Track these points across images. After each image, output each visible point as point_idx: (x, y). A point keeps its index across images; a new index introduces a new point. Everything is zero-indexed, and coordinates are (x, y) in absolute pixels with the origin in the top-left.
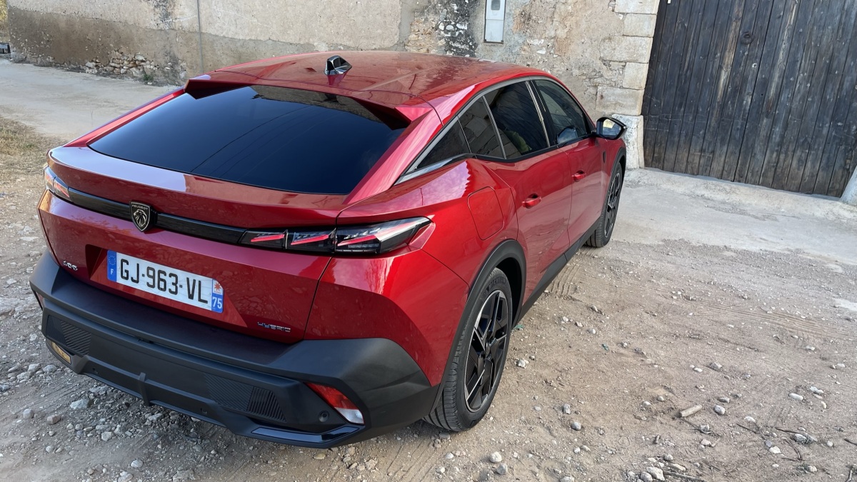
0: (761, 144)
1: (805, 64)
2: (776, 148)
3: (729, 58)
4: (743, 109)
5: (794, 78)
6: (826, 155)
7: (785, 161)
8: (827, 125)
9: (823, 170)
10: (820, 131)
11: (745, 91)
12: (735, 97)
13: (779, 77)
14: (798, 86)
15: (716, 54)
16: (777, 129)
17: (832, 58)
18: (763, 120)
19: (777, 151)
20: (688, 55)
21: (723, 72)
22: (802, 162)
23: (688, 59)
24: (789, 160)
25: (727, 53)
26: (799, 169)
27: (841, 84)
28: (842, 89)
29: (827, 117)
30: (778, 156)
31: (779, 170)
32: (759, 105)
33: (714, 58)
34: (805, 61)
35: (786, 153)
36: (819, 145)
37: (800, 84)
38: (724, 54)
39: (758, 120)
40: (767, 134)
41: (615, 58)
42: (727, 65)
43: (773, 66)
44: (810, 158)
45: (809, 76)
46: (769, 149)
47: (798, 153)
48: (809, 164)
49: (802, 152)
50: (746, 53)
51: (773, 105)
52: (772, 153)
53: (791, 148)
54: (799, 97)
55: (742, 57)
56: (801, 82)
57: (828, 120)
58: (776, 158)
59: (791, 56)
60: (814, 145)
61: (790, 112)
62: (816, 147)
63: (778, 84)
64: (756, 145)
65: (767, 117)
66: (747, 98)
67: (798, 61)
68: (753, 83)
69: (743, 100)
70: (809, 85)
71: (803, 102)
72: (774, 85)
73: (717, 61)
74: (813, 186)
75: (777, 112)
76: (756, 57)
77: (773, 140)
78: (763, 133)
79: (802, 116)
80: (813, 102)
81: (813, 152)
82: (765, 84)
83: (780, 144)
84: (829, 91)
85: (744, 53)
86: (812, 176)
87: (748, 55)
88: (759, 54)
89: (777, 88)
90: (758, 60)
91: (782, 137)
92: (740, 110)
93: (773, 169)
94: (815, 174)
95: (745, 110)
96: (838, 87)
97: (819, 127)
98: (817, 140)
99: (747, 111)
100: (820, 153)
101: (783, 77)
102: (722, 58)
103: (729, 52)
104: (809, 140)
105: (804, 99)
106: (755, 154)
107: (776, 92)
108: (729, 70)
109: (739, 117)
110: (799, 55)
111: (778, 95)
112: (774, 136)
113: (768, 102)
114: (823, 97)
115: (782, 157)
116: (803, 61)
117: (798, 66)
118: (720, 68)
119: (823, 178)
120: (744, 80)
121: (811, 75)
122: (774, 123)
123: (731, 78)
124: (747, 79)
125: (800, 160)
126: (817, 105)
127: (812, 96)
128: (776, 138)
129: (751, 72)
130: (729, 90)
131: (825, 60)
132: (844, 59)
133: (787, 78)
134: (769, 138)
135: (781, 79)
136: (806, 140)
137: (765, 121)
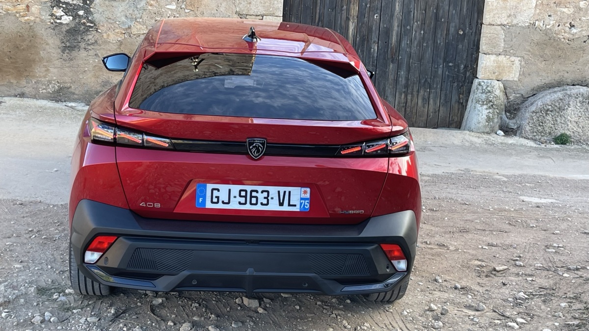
0: (391, 87)
1: (417, 14)
2: (404, 90)
3: (354, 10)
4: (371, 56)
5: (410, 27)
6: (443, 93)
7: (412, 100)
8: (441, 66)
9: (442, 105)
10: (436, 72)
11: (371, 39)
12: (363, 45)
13: (398, 26)
14: (414, 33)
15: (342, 7)
16: (402, 73)
17: (437, 8)
18: (389, 66)
19: (404, 92)
20: (318, 8)
21: (351, 23)
22: (426, 101)
23: (318, 11)
24: (415, 100)
25: (352, 5)
26: (424, 107)
27: (448, 30)
28: (449, 34)
29: (440, 59)
30: (406, 96)
31: (408, 110)
32: (384, 51)
33: (342, 10)
34: (417, 11)
35: (412, 94)
36: (437, 84)
38: (349, 7)
39: (386, 66)
40: (394, 78)
41: (251, 12)
42: (353, 17)
43: (392, 16)
44: (432, 95)
45: (422, 24)
46: (397, 91)
47: (422, 92)
48: (431, 101)
49: (425, 91)
50: (368, 6)
51: (396, 51)
52: (401, 94)
53: (415, 89)
54: (416, 43)
55: (365, 9)
56: (417, 33)
57: (441, 61)
58: (404, 99)
59: (405, 7)
60: (433, 85)
61: (410, 57)
62: (435, 86)
63: (397, 32)
64: (387, 88)
65: (392, 62)
66: (374, 46)
67: (411, 11)
68: (378, 32)
69: (371, 48)
70: (422, 32)
71: (420, 47)
72: (394, 33)
73: (344, 13)
74: (437, 121)
75: (400, 57)
76: (377, 9)
77: (400, 83)
78: (391, 77)
79: (421, 59)
80: (427, 46)
81: (433, 91)
82: (388, 32)
83: (407, 86)
84: (439, 36)
85: (366, 5)
86: (435, 112)
87: (370, 7)
88: (379, 6)
89: (397, 36)
90: (379, 11)
91: (407, 79)
92: (369, 58)
93: (403, 109)
94: (437, 109)
95: (373, 57)
96: (445, 32)
97: (435, 68)
98: (435, 80)
99: (376, 58)
100: (439, 90)
101: (401, 26)
102: (348, 10)
104: (429, 80)
105: (420, 44)
106: (387, 97)
107: (397, 39)
108: (356, 21)
109: (369, 63)
110: (412, 6)
111: (399, 42)
112: (400, 79)
113: (392, 48)
114: (435, 41)
115: (409, 97)
116: (416, 11)
117: (412, 15)
118: (348, 19)
119: (443, 112)
120: (370, 30)
121: (423, 23)
122: (399, 68)
123: (358, 28)
124: (372, 29)
125: (423, 99)
126: (431, 48)
127: (426, 42)
128: (402, 81)
129: (375, 23)
130: (358, 39)
131: (432, 10)
132: (447, 8)
133: (404, 26)
134: (396, 81)
135: (400, 28)
136: (426, 81)
137: (391, 66)
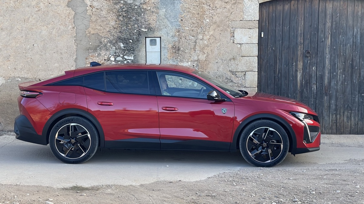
0: (326, 111)
1: (340, 65)
2: (334, 112)
3: (300, 65)
4: (313, 92)
5: (336, 73)
6: (360, 112)
7: (340, 119)
8: (357, 96)
9: (360, 121)
10: (354, 100)
11: (312, 82)
12: (307, 86)
13: (328, 73)
14: (338, 77)
15: (293, 64)
16: (333, 102)
17: (352, 61)
18: (324, 98)
19: (335, 113)
20: (278, 65)
21: (298, 73)
22: (349, 118)
23: (278, 67)
24: (342, 118)
25: (298, 62)
26: (348, 122)
27: (360, 74)
28: (361, 76)
29: (356, 92)
30: (336, 116)
31: (338, 124)
32: (321, 89)
33: (292, 66)
34: (340, 63)
35: (340, 114)
36: (355, 107)
37: (340, 76)
38: (297, 63)
39: (322, 98)
40: (328, 105)
41: (239, 70)
42: (300, 69)
43: (324, 67)
44: (352, 115)
45: (343, 71)
46: (330, 113)
47: (346, 113)
48: (352, 118)
49: (348, 112)
50: (309, 62)
51: (328, 88)
52: (333, 115)
53: (342, 111)
54: (340, 83)
55: (307, 64)
56: (340, 77)
57: (357, 93)
58: (335, 118)
59: (332, 61)
60: (353, 108)
61: (337, 91)
63: (328, 77)
64: (323, 112)
65: (326, 96)
66: (314, 86)
67: (336, 64)
68: (316, 77)
69: (312, 88)
70: (344, 76)
71: (343, 85)
72: (326, 78)
73: (294, 67)
74: (357, 130)
75: (331, 92)
76: (314, 64)
77: (332, 108)
78: (326, 105)
79: (344, 93)
80: (347, 84)
81: (353, 112)
82: (322, 77)
83: (336, 110)
84: (354, 78)
85: (307, 62)
86: (355, 125)
87: (310, 62)
88: (316, 61)
89: (328, 79)
90: (316, 65)
91: (336, 105)
92: (311, 94)
93: (335, 124)
94: (356, 123)
95: (314, 93)
96: (358, 75)
97: (353, 98)
98: (354, 105)
99: (315, 94)
100: (357, 111)
101: (330, 73)
102: (296, 65)
103: (300, 62)
104: (350, 105)
105: (342, 83)
106: (324, 117)
107: (328, 81)
108: (301, 72)
109: (311, 97)
110: (336, 61)
111: (330, 83)
112: (332, 106)
113: (325, 87)
114: (352, 81)
115: (338, 117)
116: (339, 64)
117: (337, 66)
118: (296, 71)
119: (361, 125)
120: (311, 76)
121: (344, 70)
122: (330, 99)
123: (303, 76)
124: (312, 76)
125: (347, 117)
126: (350, 85)
127: (347, 81)
128: (333, 107)
129: (313, 72)
130: (303, 83)
131: (349, 62)
132: (359, 60)
133: (332, 73)
134: (329, 107)
135: (329, 74)
136: (348, 106)
137: (325, 98)
